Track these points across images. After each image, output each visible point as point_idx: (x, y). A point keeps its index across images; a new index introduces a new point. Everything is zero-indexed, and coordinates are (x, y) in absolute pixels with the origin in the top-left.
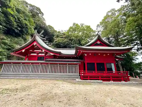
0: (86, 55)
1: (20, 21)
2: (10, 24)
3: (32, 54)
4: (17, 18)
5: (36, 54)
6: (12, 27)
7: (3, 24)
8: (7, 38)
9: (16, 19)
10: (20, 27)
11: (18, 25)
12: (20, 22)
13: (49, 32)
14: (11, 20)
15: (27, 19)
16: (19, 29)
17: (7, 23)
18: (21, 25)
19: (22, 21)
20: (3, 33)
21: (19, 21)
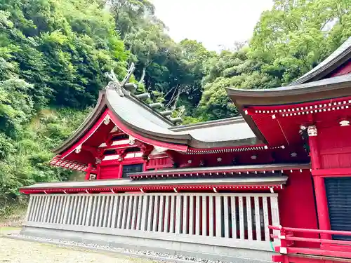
0: (312, 132)
1: (83, 56)
2: (61, 72)
3: (107, 158)
4: (77, 50)
5: (116, 157)
6: (66, 79)
7: (44, 79)
8: (59, 117)
9: (73, 54)
10: (86, 75)
11: (80, 72)
12: (85, 58)
13: (185, 65)
14: (61, 63)
15: (105, 42)
16: (85, 80)
17: (52, 75)
18: (89, 68)
19: (89, 54)
20: (47, 104)
21: (81, 59)
